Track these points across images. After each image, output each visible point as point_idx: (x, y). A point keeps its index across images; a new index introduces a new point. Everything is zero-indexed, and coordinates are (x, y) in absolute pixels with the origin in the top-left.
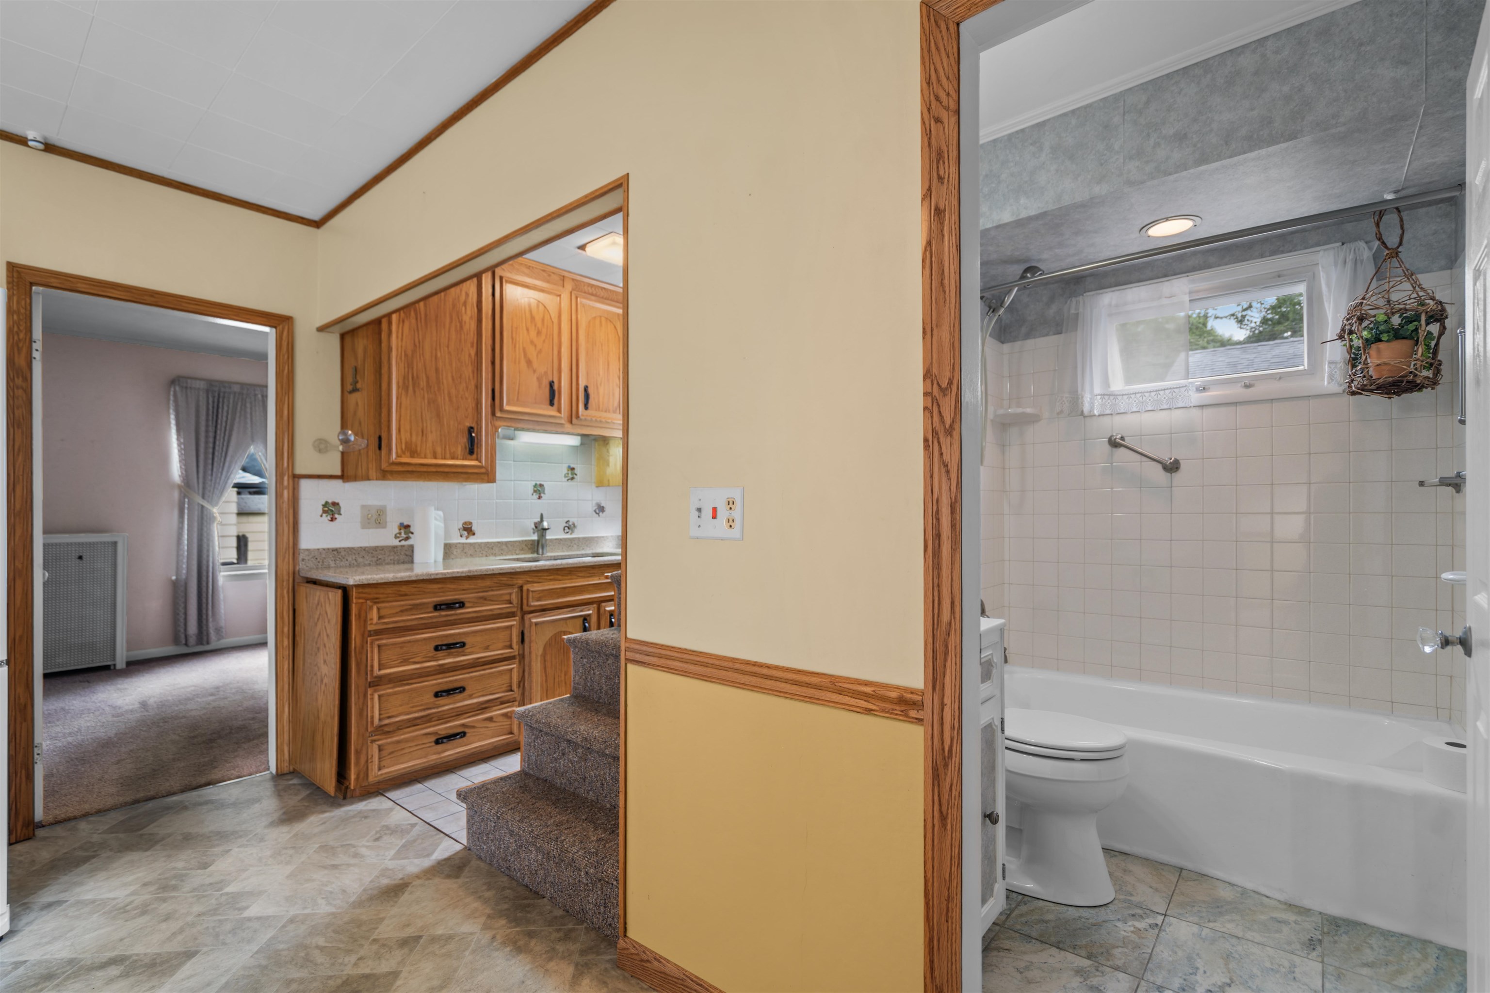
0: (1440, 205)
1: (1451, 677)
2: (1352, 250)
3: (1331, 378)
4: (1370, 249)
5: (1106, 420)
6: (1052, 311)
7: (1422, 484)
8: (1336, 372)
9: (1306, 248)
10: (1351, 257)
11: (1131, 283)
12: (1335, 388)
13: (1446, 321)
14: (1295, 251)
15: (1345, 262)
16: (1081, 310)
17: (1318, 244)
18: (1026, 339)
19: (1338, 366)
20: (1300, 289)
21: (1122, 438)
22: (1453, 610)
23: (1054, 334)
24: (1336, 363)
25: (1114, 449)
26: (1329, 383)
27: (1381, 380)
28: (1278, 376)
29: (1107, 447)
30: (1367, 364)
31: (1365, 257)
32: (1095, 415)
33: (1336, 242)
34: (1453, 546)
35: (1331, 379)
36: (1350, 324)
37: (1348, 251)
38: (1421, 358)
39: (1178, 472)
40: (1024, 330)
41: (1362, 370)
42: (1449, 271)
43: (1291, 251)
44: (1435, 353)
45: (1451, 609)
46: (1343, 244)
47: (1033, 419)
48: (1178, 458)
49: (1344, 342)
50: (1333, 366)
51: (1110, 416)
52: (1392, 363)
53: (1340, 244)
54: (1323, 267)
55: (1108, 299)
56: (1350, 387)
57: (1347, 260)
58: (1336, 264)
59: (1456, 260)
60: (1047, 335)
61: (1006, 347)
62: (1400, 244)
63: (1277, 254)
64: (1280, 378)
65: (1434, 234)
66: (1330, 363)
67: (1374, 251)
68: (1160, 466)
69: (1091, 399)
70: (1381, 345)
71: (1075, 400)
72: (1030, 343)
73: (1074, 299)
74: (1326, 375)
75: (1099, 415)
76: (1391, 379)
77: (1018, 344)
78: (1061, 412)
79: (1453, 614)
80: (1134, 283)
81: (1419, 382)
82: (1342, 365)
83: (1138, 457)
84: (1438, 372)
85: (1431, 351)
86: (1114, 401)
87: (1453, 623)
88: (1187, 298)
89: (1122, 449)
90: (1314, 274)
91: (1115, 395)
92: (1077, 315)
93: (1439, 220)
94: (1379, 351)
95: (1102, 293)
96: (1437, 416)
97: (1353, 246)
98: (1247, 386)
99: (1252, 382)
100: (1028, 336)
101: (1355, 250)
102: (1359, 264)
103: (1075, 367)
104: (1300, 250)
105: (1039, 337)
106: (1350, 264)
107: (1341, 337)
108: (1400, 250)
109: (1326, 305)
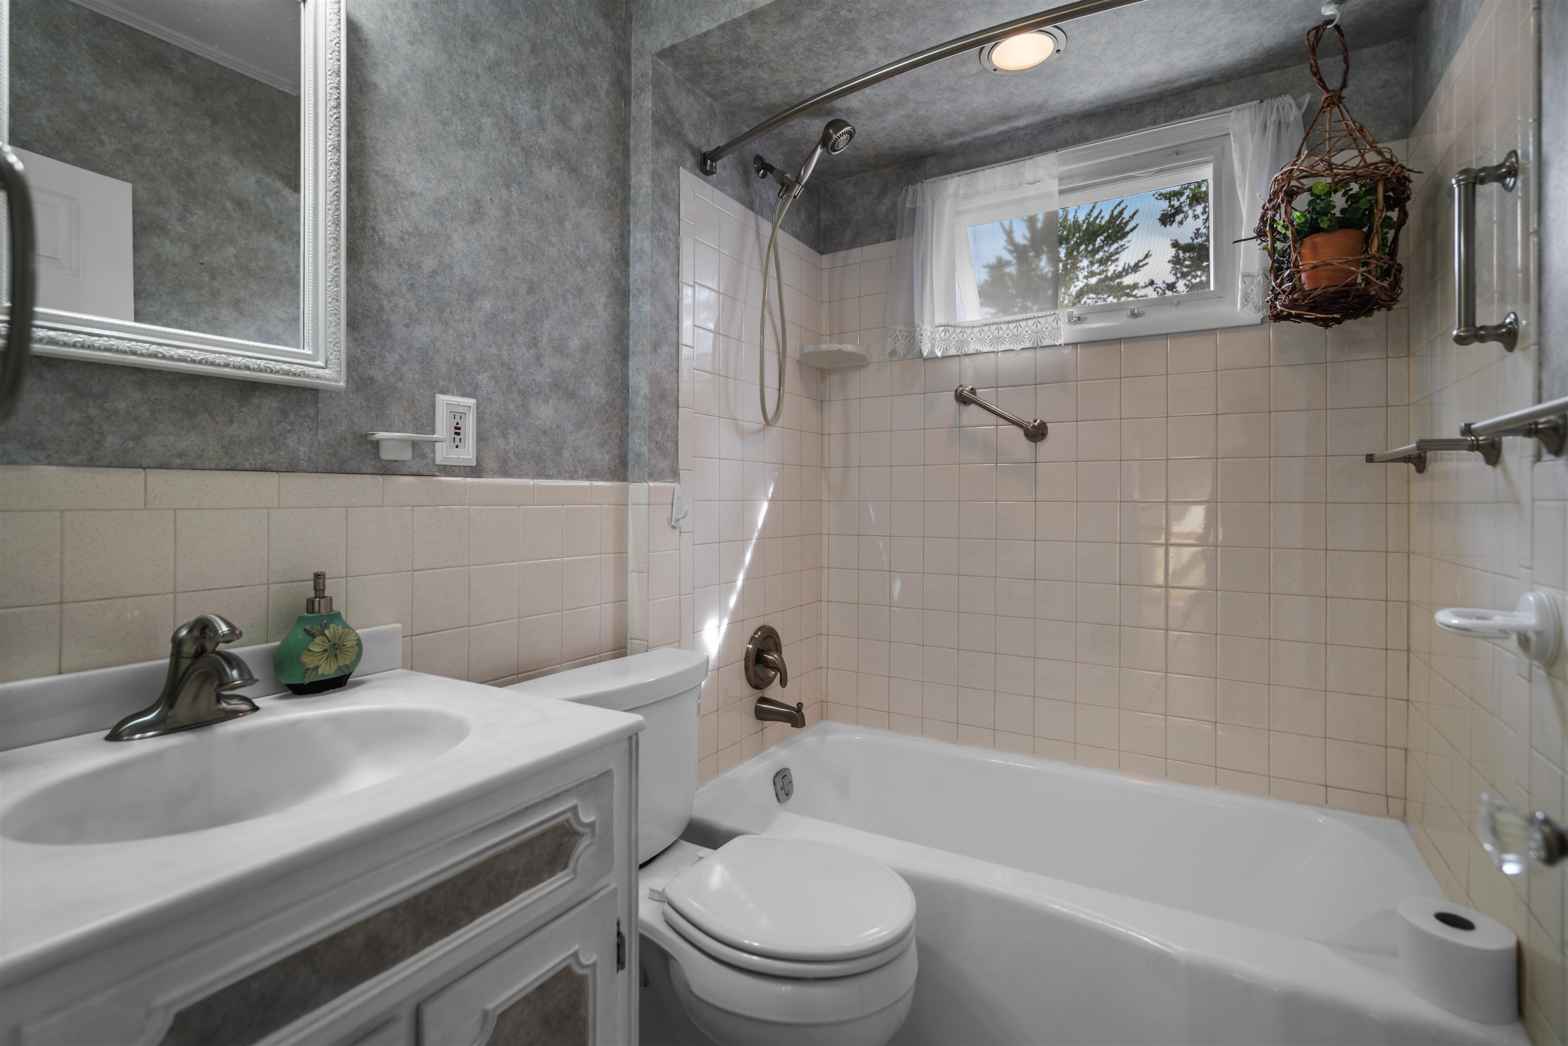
0: (1392, 43)
1: (1406, 750)
2: (1275, 110)
3: (1246, 298)
4: (1299, 106)
5: (954, 364)
6: (882, 208)
7: (1370, 458)
8: (1252, 290)
9: (1212, 110)
10: (1273, 119)
11: (985, 164)
12: (1254, 316)
13: (1408, 204)
14: (1199, 114)
15: (1265, 127)
16: (919, 203)
17: (1229, 104)
18: (851, 248)
19: (1256, 280)
20: (1206, 173)
21: (973, 391)
22: (1409, 650)
23: (887, 240)
24: (1253, 276)
25: (963, 407)
26: (1243, 306)
27: (1319, 291)
28: (1175, 301)
29: (954, 402)
30: (1298, 266)
31: (1292, 118)
32: (937, 358)
33: (1252, 100)
34: (1408, 553)
35: (1247, 300)
36: (1274, 206)
37: (1269, 110)
38: (1377, 255)
39: (1045, 440)
40: (848, 235)
41: (1290, 278)
42: (1404, 141)
43: (1193, 115)
44: (1393, 253)
45: (1406, 648)
46: (1261, 102)
47: (857, 363)
48: (1045, 421)
49: (1264, 244)
50: (1249, 279)
51: (958, 358)
52: (1335, 262)
53: (1259, 101)
54: (1235, 136)
55: (954, 185)
56: (1273, 307)
57: (1268, 125)
58: (1253, 131)
59: (1415, 122)
60: (878, 241)
61: (826, 260)
62: (1344, 85)
63: (1174, 120)
64: (1178, 303)
65: (1383, 86)
66: (1244, 276)
67: (1304, 109)
68: (1020, 432)
69: (931, 333)
70: (1319, 239)
71: (912, 336)
72: (856, 253)
73: (910, 188)
74: (1239, 294)
75: (943, 357)
76: (1333, 289)
77: (841, 254)
78: (893, 353)
79: (1408, 656)
80: (988, 164)
81: (1373, 293)
82: (1260, 278)
83: (993, 418)
84: (1396, 284)
85: (1387, 251)
86: (960, 335)
87: (1408, 669)
88: (1055, 186)
89: (973, 407)
90: (1223, 149)
91: (962, 327)
92: (913, 211)
93: (1390, 65)
94: (1314, 248)
95: (946, 179)
96: (1387, 358)
97: (1276, 102)
98: (1134, 315)
99: (1141, 310)
100: (854, 243)
101: (1278, 109)
102: (1283, 127)
103: (912, 289)
104: (1205, 112)
105: (867, 245)
106: (1271, 129)
107: (1260, 234)
108: (1345, 93)
109: (1239, 191)
